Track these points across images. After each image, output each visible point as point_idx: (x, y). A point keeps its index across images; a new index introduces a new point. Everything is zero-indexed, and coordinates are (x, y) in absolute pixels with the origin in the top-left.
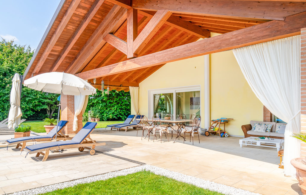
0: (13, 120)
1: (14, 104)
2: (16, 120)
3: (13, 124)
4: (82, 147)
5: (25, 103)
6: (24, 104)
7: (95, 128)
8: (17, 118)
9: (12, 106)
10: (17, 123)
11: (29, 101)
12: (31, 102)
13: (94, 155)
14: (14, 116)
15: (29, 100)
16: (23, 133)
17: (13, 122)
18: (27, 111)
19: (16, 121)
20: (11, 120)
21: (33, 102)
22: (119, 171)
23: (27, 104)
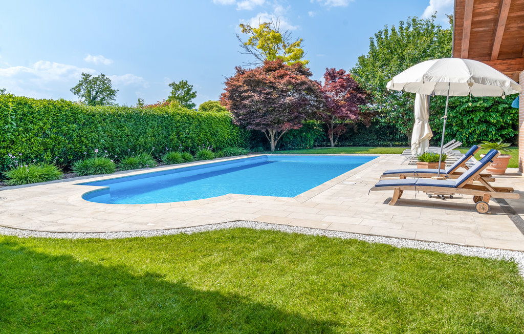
0: (417, 143)
1: (418, 118)
2: (421, 142)
3: (417, 148)
4: (480, 197)
5: (498, 115)
6: (494, 116)
7: (492, 162)
8: (423, 140)
9: (417, 121)
10: (424, 148)
11: (506, 111)
12: (509, 112)
13: (486, 213)
14: (418, 137)
15: (504, 108)
16: (427, 163)
17: (418, 146)
18: (502, 128)
19: (421, 145)
20: (415, 143)
21: (514, 112)
22: (465, 246)
23: (501, 116)
